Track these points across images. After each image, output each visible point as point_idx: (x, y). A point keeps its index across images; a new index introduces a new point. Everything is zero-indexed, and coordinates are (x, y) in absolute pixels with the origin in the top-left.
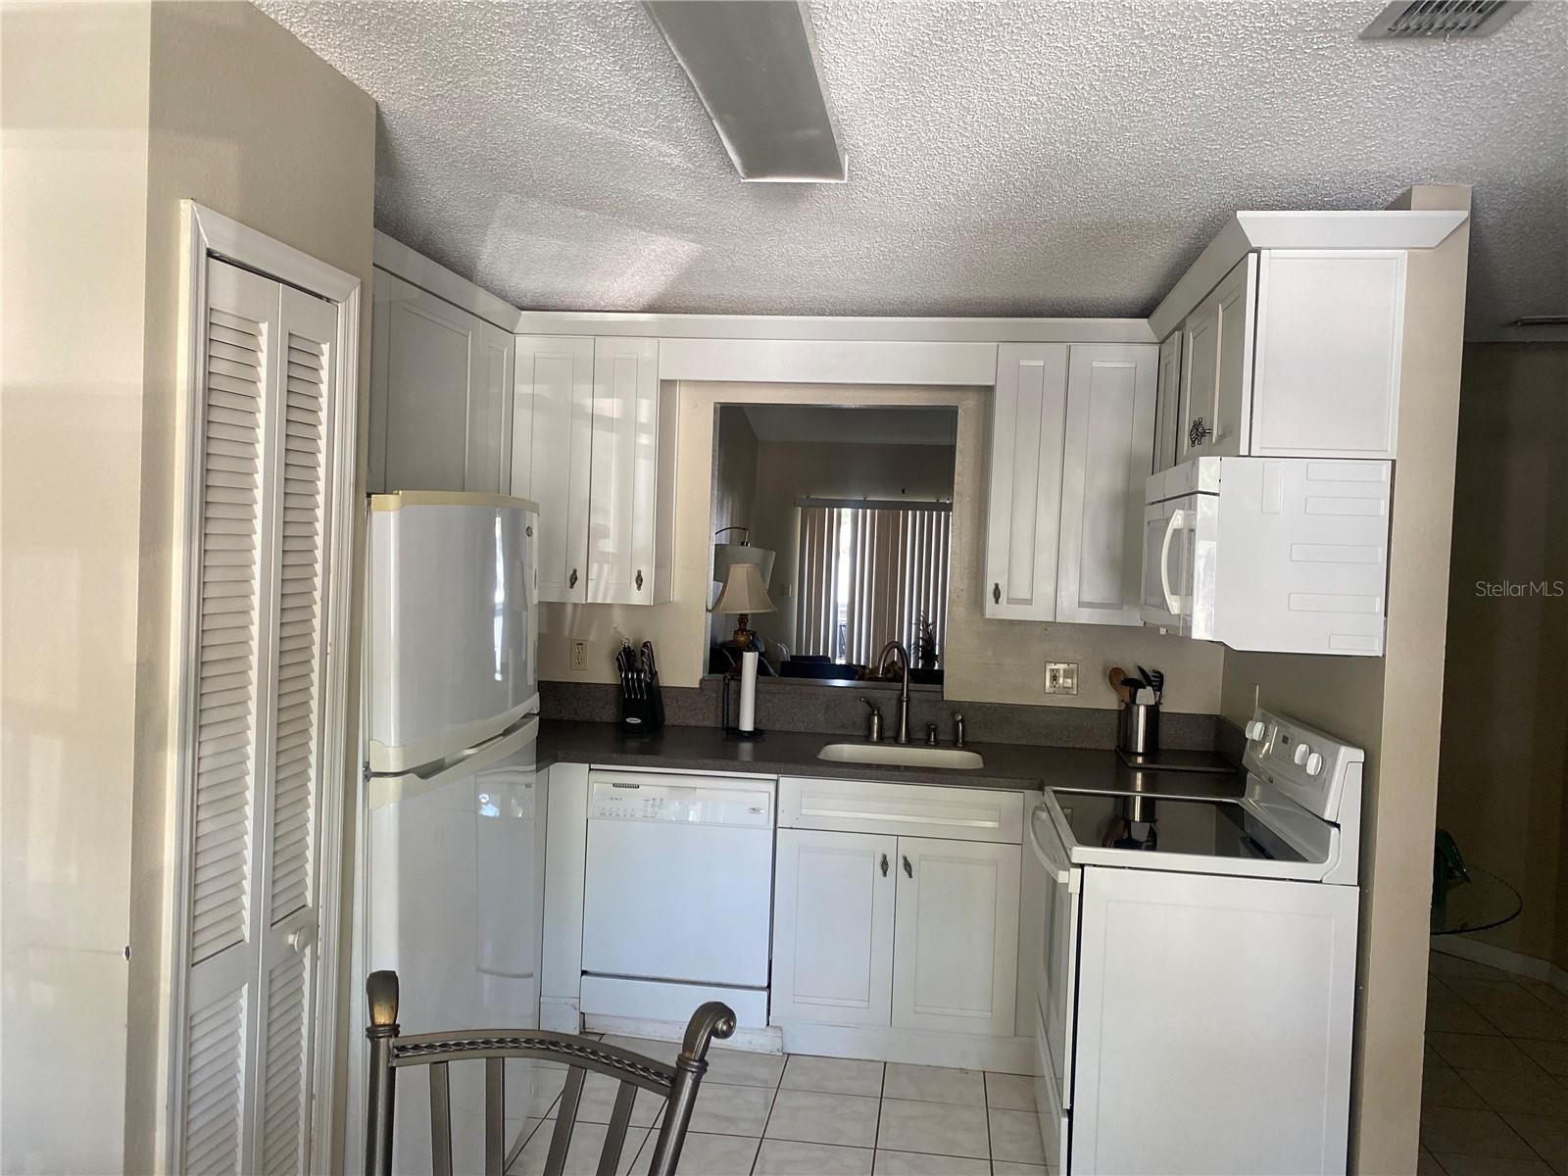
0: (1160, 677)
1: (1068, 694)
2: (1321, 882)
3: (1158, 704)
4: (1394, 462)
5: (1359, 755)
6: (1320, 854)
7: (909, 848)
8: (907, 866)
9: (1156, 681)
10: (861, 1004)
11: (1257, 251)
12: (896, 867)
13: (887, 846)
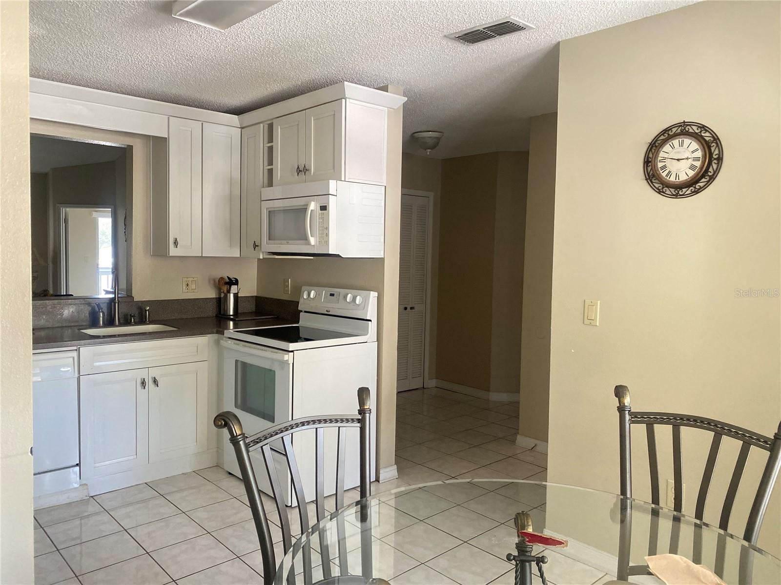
0: (237, 280)
1: (194, 292)
2: (366, 342)
3: (238, 293)
4: (385, 186)
5: (376, 294)
6: (365, 332)
7: (154, 373)
8: (155, 381)
9: (236, 282)
10: (132, 457)
11: (345, 99)
12: (150, 384)
13: (143, 374)
